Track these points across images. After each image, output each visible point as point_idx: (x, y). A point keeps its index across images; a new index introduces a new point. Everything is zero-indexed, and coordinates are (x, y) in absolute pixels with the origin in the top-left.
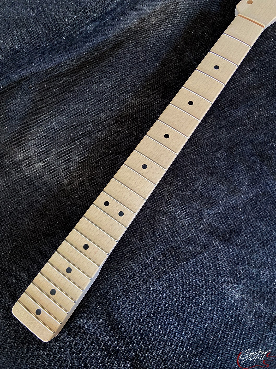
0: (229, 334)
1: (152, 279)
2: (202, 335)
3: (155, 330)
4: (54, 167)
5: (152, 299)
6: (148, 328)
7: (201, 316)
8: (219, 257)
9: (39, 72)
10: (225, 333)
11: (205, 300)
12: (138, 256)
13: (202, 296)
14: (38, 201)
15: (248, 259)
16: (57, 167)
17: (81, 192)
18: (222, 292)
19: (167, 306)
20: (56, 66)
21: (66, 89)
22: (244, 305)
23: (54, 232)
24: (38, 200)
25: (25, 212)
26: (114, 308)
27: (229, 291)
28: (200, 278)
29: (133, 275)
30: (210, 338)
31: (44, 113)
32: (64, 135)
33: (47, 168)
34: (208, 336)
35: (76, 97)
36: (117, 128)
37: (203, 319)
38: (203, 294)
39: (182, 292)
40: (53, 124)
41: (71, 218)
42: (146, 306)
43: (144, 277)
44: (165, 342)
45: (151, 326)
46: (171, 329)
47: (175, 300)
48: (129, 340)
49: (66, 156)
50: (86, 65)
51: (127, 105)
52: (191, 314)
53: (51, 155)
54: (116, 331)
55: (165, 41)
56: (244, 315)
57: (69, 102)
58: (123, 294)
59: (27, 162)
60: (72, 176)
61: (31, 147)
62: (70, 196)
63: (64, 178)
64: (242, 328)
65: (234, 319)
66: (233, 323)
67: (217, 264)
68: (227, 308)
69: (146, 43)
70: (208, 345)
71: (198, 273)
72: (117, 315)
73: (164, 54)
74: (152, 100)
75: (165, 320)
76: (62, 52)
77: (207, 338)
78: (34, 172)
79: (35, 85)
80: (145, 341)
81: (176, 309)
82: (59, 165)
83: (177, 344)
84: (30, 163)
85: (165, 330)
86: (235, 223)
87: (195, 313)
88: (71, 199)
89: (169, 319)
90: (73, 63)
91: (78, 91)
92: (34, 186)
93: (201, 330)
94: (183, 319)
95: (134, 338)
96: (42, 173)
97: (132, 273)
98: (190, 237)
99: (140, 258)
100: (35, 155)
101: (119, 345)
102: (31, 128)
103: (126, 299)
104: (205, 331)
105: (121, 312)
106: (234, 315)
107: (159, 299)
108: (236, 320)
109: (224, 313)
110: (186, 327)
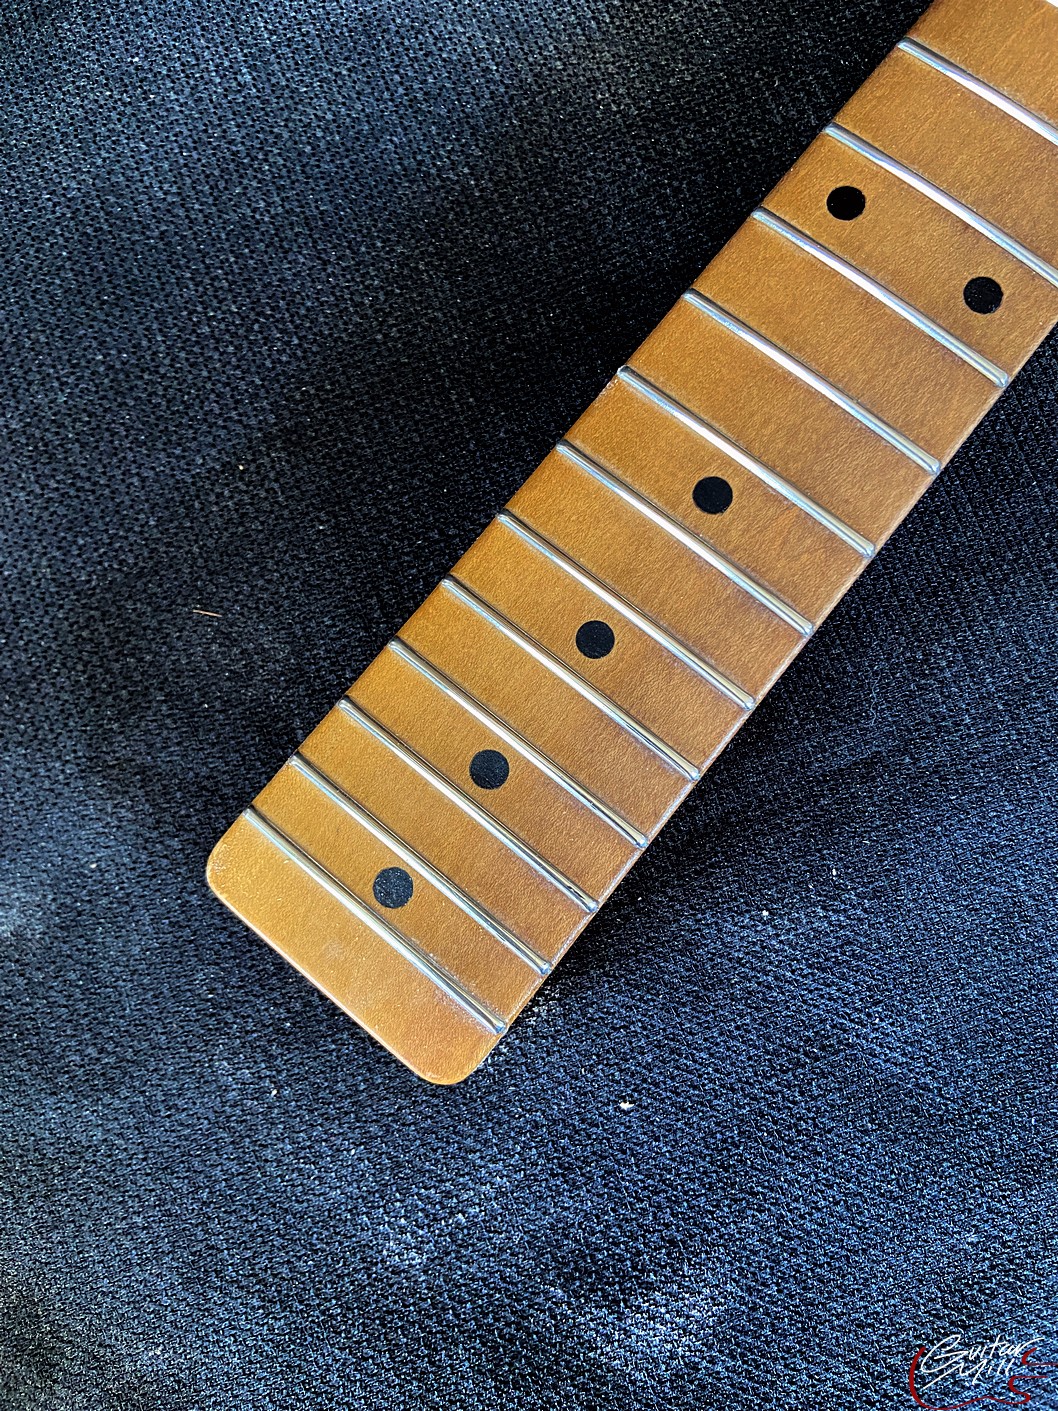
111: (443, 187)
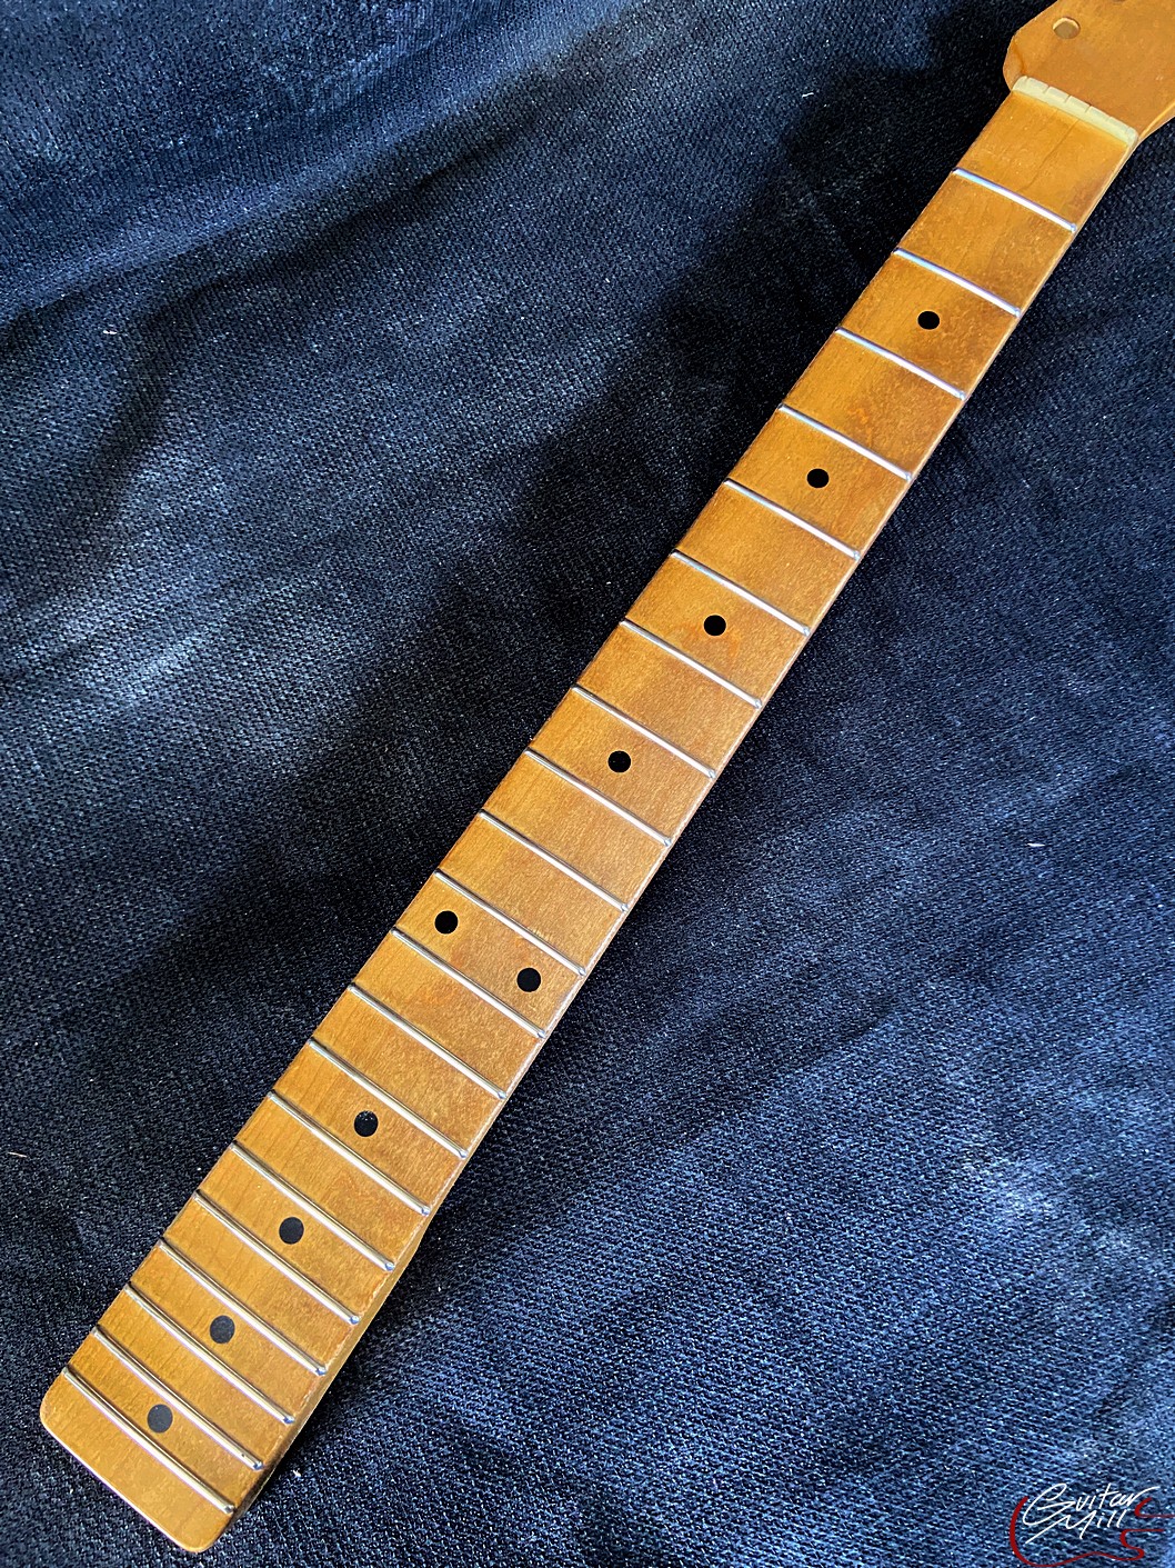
0: (990, 1370)
1: (660, 1145)
2: (877, 1374)
3: (676, 1359)
4: (223, 678)
5: (658, 1229)
6: (645, 1351)
7: (871, 1295)
8: (944, 1045)
9: (145, 267)
10: (974, 1366)
11: (883, 1226)
12: (594, 1047)
13: (873, 1212)
14: (156, 822)
15: (1065, 1053)
16: (236, 677)
17: (347, 781)
18: (956, 1193)
19: (726, 1257)
20: (219, 241)
21: (266, 334)
22: (1052, 1246)
23: (233, 955)
24: (159, 820)
25: (103, 869)
26: (499, 1271)
27: (985, 1189)
28: (864, 1135)
29: (578, 1131)
30: (909, 1386)
31: (174, 443)
32: (263, 539)
33: (196, 679)
34: (900, 1381)
35: (311, 373)
36: (492, 505)
37: (877, 1306)
38: (876, 1204)
39: (787, 1196)
40: (215, 489)
41: (302, 892)
42: (635, 1257)
43: (624, 1135)
44: (719, 1410)
45: (656, 1345)
46: (746, 1353)
47: (758, 1231)
48: (564, 1405)
49: (274, 626)
50: (353, 234)
51: (535, 406)
52: (827, 1289)
53: (209, 627)
54: (509, 1370)
55: (691, 131)
56: (1053, 1285)
57: (280, 392)
58: (538, 1213)
59: (103, 654)
60: (306, 713)
61: (118, 590)
62: (296, 797)
63: (272, 722)
64: (1045, 1342)
65: (1010, 1305)
66: (1005, 1321)
67: (935, 1074)
68: (978, 1260)
69: (611, 137)
70: (904, 1415)
71: (854, 1116)
72: (512, 1302)
73: (689, 187)
74: (644, 383)
75: (716, 1317)
76: (246, 177)
77: (898, 1390)
78: (135, 697)
79: (130, 326)
80: (631, 1407)
81: (764, 1268)
82: (248, 666)
83: (770, 1417)
84: (115, 658)
85: (716, 1359)
86: (1006, 902)
87: (843, 1282)
88: (302, 813)
89: (734, 1313)
90: (293, 225)
91: (318, 348)
92: (139, 758)
93: (873, 1354)
94: (792, 1311)
95: (587, 1397)
96: (174, 702)
97: (574, 1122)
98: (816, 965)
99: (605, 1057)
100: (137, 620)
101: (521, 1429)
102: (118, 507)
103: (548, 1233)
104: (888, 1361)
105: (527, 1288)
106: (1008, 1290)
107: (692, 1226)
108: (1018, 1307)
109: (965, 1282)
110: (808, 1344)
111: (172, 832)
